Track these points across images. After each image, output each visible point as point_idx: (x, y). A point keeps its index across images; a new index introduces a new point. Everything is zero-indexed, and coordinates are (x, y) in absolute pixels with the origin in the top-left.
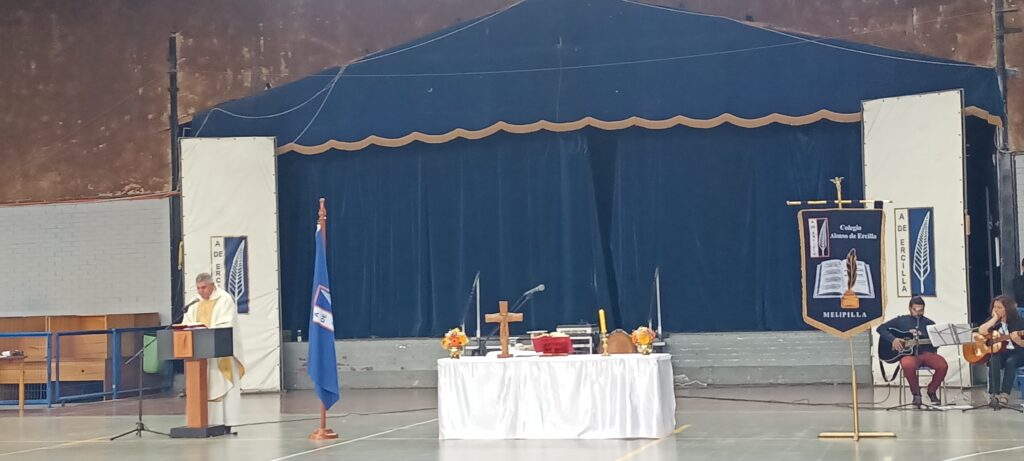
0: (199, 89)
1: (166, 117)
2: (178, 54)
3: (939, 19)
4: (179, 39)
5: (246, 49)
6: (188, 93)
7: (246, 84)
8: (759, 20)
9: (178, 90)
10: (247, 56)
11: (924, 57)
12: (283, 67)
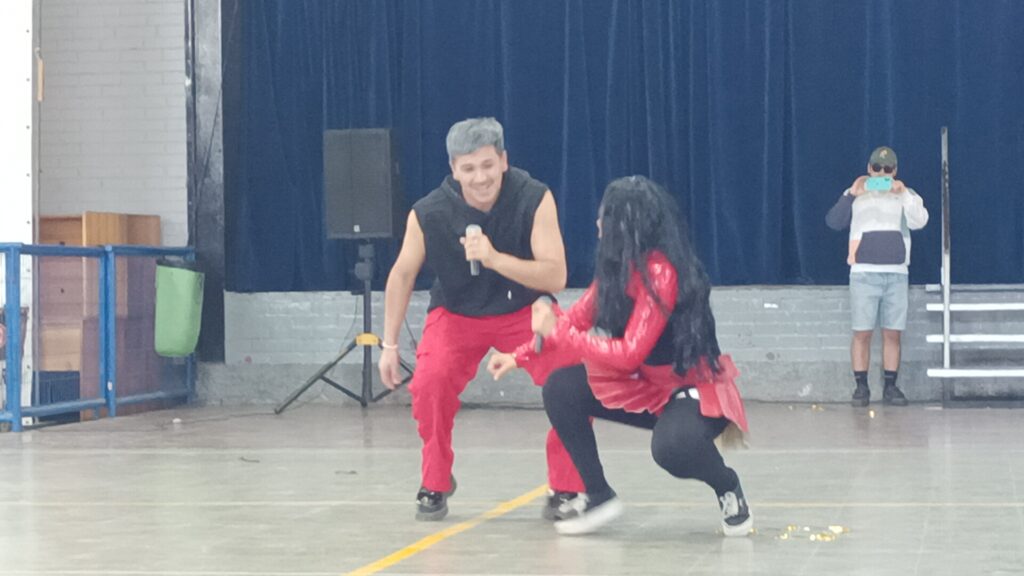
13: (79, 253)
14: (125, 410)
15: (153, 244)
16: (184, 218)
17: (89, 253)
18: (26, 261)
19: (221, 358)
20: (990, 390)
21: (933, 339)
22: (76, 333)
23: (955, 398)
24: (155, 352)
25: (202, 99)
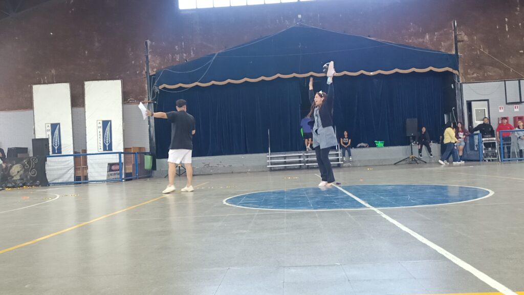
0: (158, 62)
1: (144, 72)
2: (148, 48)
3: (435, 37)
4: (149, 42)
5: (177, 47)
6: (153, 63)
7: (177, 60)
8: (373, 37)
9: (149, 62)
10: (177, 49)
11: (431, 50)
12: (192, 53)
13: (132, 153)
14: (139, 178)
15: (144, 152)
16: (149, 147)
17: (133, 153)
18: (122, 155)
19: (156, 170)
20: (277, 169)
21: (268, 161)
22: (131, 166)
23: (271, 170)
24: (144, 169)
25: (151, 129)
